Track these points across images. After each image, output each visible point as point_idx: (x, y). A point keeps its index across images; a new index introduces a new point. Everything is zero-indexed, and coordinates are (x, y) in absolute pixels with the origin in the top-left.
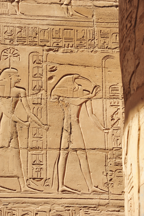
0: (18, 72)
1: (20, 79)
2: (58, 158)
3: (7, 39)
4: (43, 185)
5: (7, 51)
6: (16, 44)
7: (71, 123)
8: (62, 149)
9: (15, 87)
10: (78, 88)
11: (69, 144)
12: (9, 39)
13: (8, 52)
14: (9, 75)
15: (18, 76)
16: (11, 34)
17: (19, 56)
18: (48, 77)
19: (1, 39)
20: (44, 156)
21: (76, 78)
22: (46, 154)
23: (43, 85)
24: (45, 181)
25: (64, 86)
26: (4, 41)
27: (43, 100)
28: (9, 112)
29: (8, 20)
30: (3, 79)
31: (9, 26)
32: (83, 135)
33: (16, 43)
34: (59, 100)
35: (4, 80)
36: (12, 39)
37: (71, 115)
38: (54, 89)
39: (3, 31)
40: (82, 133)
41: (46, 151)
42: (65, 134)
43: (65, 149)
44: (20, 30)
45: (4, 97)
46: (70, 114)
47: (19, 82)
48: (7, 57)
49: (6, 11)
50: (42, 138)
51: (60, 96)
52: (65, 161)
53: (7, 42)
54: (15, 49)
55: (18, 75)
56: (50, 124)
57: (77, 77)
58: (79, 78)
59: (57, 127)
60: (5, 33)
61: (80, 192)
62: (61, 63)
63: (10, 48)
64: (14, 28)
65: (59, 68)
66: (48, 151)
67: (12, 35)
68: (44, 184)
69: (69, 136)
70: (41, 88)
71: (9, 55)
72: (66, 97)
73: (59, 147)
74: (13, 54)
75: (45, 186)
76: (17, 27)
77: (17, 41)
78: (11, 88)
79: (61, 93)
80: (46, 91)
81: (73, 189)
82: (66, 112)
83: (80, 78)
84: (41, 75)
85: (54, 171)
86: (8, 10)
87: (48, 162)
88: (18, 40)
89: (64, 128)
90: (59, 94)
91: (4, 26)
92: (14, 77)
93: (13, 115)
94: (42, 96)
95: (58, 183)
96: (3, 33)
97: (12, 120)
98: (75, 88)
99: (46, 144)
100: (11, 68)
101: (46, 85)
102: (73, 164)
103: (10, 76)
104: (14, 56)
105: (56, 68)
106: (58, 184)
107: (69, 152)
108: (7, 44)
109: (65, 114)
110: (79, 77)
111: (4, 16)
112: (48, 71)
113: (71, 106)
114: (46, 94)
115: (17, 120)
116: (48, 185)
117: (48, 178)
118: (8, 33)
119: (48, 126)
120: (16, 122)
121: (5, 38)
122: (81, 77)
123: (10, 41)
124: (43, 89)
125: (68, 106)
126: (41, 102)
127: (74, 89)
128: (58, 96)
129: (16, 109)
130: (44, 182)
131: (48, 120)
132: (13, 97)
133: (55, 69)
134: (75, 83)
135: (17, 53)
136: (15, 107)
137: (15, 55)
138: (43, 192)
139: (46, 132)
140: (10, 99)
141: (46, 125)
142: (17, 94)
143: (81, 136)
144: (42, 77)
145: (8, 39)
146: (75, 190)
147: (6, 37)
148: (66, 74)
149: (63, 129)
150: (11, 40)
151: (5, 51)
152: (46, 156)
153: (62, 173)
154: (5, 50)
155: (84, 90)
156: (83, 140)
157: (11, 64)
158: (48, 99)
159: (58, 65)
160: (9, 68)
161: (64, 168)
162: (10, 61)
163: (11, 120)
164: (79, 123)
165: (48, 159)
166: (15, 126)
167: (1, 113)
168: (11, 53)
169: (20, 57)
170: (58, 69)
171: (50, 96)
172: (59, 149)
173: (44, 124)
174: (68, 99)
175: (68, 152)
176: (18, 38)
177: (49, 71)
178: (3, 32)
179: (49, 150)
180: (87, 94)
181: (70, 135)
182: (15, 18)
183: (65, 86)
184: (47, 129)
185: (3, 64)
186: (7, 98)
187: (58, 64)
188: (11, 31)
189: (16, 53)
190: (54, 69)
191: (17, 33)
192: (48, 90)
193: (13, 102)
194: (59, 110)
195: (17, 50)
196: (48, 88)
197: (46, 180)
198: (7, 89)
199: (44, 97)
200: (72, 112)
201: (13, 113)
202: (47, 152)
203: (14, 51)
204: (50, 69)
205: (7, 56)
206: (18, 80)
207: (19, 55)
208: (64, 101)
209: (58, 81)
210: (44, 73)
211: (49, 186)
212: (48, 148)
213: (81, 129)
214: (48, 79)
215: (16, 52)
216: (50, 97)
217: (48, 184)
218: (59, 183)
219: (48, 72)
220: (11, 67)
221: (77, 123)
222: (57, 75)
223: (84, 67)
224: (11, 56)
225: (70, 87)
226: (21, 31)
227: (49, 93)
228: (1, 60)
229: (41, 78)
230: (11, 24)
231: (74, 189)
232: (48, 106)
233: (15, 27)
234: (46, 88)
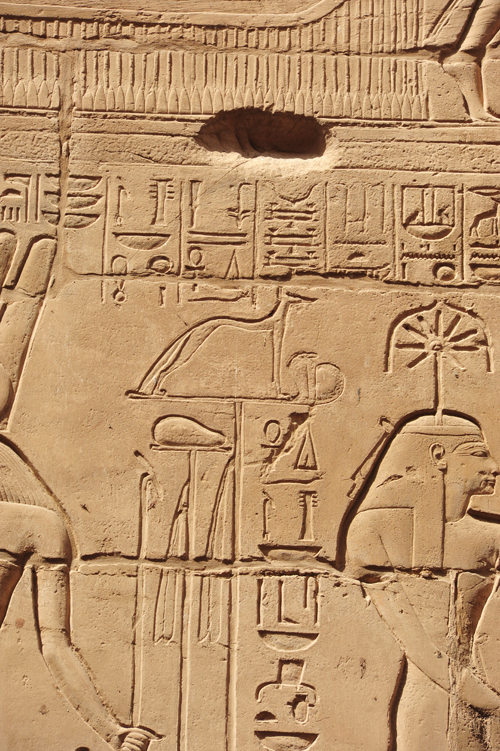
0: (480, 435)
1: (495, 474)
3: (416, 255)
5: (421, 319)
6: (465, 282)
9: (467, 518)
12: (431, 256)
13: (423, 323)
14: (436, 452)
15: (485, 455)
16: (442, 228)
17: (482, 348)
19: (388, 259)
26: (404, 265)
28: (440, 656)
29: (422, 150)
30: (403, 472)
31: (426, 186)
33: (469, 276)
35: (408, 477)
36: (445, 256)
39: (397, 211)
44: (486, 203)
45: (409, 571)
47: (488, 488)
48: (421, 351)
49: (410, 104)
53: (421, 269)
54: (463, 310)
55: (479, 451)
60: (405, 225)
63: (435, 302)
64: (457, 195)
67: (446, 232)
71: (432, 340)
74: (451, 335)
76: (471, 190)
77: (474, 266)
78: (445, 520)
86: (423, 99)
88: (477, 260)
91: (403, 187)
92: (463, 459)
93: (465, 670)
96: (398, 226)
97: (462, 702)
100: (445, 412)
103: (439, 457)
104: (456, 348)
108: (417, 285)
111: (402, 132)
115: (488, 698)
118: (422, 224)
120: (482, 712)
121: (406, 251)
123: (437, 267)
129: (476, 637)
132: (460, 570)
135: (474, 331)
136: (470, 629)
137: (461, 343)
140: (441, 579)
142: (482, 553)
145: (422, 256)
147: (415, 244)
150: (443, 260)
151: (408, 320)
154: (406, 314)
157: (441, 392)
160: (432, 412)
162: (436, 376)
163: (454, 701)
166: (480, 737)
167: (399, 657)
168: (442, 329)
169: (492, 351)
176: (477, 249)
178: (397, 218)
182: (460, 142)
185: (400, 390)
186: (429, 578)
188: (440, 212)
189: (467, 329)
191: (471, 222)
193: (460, 596)
195: (471, 312)
198: (425, 527)
201: (465, 662)
203: (458, 318)
205: (421, 346)
206: (484, 477)
207: (484, 342)
215: (467, 322)
220: (441, 407)
224: (440, 348)
226: (492, 213)
228: (390, 372)
230: (440, 174)
233: (461, 191)
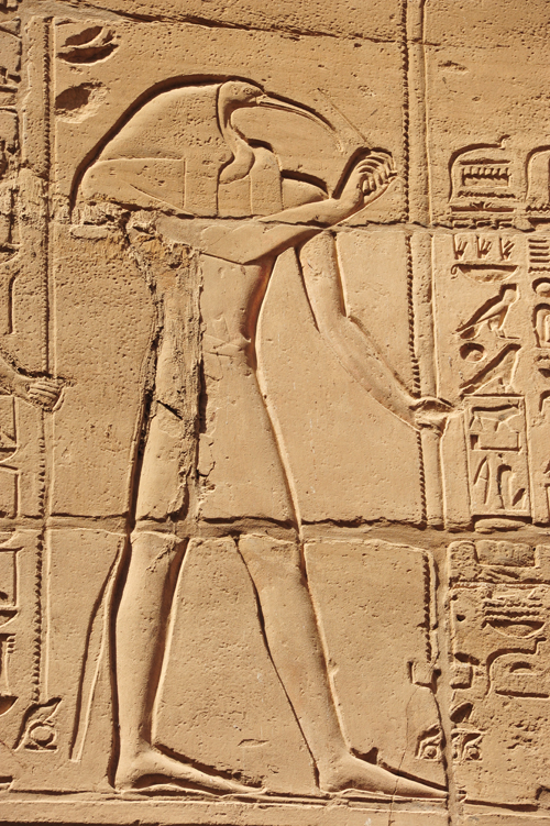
2: (115, 572)
4: (11, 743)
7: (200, 366)
8: (145, 518)
10: (247, 159)
11: (192, 489)
18: (56, 91)
20: (26, 560)
21: (234, 104)
22: (40, 547)
23: (23, 135)
24: (26, 718)
25: (156, 146)
27: (20, 228)
32: (280, 438)
34: (129, 226)
37: (201, 320)
38: (98, 163)
40: (271, 428)
41: (39, 532)
42: (163, 429)
43: (161, 521)
46: (196, 310)
50: (13, 450)
51: (136, 208)
52: (160, 593)
56: (69, 371)
57: (241, 96)
58: (254, 104)
59: (111, 390)
61: (258, 785)
62: (140, 11)
65: (130, 38)
66: (49, 531)
68: (20, 738)
69: (188, 443)
70: (13, 158)
72: (169, 213)
73: (125, 509)
75: (28, 746)
79: (143, 185)
80: (45, 176)
81: (210, 770)
82: (170, 303)
83: (259, 99)
84: (11, 77)
85: (85, 657)
87: (47, 601)
89: (158, 395)
90: (129, 195)
94: (13, 202)
95: (110, 730)
98: (233, 158)
99: (36, 487)
101: (41, 139)
102: (216, 613)
105: (110, 37)
106: (109, 737)
107: (187, 540)
109: (167, 313)
110: (256, 94)
112: (55, 53)
113: (206, 263)
114: (45, 189)
116: (43, 743)
117: (45, 698)
119: (54, 382)
122: (271, 95)
124: (23, 159)
125: (185, 263)
126: (10, 239)
127: (224, 166)
128: (122, 205)
130: (19, 724)
131: (53, 344)
133: (100, 44)
134: (228, 131)
138: (12, 785)
139: (39, 416)
141: (40, 374)
143: (269, 440)
144: (14, 91)
146: (226, 775)
148: (174, 74)
149: (148, 398)
152: (40, 562)
153: (143, 666)
155: (286, 174)
156: (277, 467)
158: (55, 225)
159: (122, 20)
161: (153, 634)
164: (255, 368)
165: (47, 582)
170: (122, 42)
171: (72, 205)
172: (121, 522)
173: (29, 369)
174: (188, 221)
175: (179, 540)
177: (61, 55)
179: (55, 526)
180: (307, 198)
181: (196, 435)
183: (168, 144)
184: (45, 400)
187: (120, 13)
190: (96, 41)
192: (55, 167)
194: (125, 289)
196: (55, 157)
197: (34, 708)
199: (29, 205)
200: (209, 302)
202: (41, 537)
204: (70, 41)
208: (156, 234)
209: (118, 115)
210: (28, 67)
211: (54, 747)
212: (50, 511)
213: (267, 401)
214: (53, 102)
216: (66, 208)
217: (43, 733)
218: (116, 729)
219: (54, 60)
221: (238, 368)
222: (115, 80)
223: (287, 34)
225: (200, 153)
227: (60, 186)
229: (9, 95)
231: (219, 768)
232: (55, 260)
234: (42, 157)
